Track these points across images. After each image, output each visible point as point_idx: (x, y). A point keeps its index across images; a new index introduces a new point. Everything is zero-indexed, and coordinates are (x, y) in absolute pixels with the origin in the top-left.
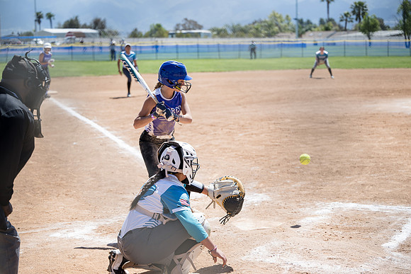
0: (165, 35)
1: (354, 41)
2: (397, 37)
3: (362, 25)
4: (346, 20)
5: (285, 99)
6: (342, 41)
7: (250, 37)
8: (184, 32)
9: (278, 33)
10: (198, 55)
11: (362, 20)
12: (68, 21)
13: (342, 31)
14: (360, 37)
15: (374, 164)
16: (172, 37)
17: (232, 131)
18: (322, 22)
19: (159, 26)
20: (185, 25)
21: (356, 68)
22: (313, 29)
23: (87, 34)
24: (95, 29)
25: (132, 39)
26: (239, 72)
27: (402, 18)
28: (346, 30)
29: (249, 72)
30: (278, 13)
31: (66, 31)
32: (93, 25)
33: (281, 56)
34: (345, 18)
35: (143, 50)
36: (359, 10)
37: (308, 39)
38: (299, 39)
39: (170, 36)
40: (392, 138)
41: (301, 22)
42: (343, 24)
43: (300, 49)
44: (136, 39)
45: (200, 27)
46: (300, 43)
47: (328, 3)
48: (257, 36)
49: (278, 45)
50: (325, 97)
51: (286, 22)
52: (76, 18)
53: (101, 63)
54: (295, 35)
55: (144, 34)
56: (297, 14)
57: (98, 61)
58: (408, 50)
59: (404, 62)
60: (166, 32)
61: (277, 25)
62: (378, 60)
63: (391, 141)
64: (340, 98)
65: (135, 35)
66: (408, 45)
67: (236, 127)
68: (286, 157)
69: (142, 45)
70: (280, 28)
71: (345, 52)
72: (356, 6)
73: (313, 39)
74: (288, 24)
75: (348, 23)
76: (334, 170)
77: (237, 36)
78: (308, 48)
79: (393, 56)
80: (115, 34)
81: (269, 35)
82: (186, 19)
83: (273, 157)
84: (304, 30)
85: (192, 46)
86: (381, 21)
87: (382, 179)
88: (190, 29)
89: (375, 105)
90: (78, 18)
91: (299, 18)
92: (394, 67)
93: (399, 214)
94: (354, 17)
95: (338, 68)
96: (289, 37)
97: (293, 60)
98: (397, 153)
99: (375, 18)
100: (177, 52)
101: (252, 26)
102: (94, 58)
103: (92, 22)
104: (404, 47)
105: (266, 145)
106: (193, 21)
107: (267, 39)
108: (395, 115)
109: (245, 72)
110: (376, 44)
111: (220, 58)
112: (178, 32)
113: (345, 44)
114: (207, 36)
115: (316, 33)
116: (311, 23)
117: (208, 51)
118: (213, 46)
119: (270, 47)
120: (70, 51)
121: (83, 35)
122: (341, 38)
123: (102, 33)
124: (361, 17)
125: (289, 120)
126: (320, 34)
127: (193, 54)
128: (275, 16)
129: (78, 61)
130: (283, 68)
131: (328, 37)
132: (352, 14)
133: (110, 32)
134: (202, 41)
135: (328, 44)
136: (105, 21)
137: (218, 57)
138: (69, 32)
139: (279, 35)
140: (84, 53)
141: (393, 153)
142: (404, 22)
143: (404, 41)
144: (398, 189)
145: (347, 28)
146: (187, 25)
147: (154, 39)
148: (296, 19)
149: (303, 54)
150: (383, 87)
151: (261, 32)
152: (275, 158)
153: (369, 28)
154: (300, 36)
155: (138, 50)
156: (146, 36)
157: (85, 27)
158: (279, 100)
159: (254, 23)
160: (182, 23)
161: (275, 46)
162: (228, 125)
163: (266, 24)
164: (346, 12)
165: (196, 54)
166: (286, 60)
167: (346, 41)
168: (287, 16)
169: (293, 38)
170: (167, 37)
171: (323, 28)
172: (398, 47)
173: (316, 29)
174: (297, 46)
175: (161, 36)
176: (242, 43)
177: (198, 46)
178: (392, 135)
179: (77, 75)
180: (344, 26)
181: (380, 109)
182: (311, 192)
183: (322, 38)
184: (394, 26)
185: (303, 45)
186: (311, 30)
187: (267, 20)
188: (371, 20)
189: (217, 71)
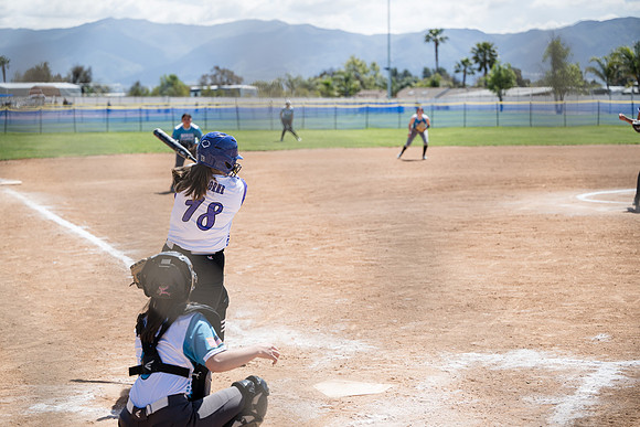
0: (185, 92)
1: (478, 103)
2: (543, 97)
3: (489, 79)
4: (465, 71)
5: (379, 193)
6: (461, 103)
7: (317, 96)
8: (214, 87)
9: (359, 90)
10: (239, 124)
11: (490, 72)
12: (32, 70)
13: (459, 87)
14: (486, 97)
15: (524, 294)
16: (196, 95)
17: (300, 242)
18: (426, 73)
19: (174, 78)
20: (215, 76)
21: (484, 145)
22: (413, 84)
23: (63, 89)
24: (74, 82)
25: (132, 99)
26: (305, 151)
27: (549, 67)
28: (464, 86)
29: (320, 150)
30: (360, 57)
31: (30, 85)
32: (72, 77)
33: (367, 126)
34: (463, 68)
35: (150, 115)
36: (485, 55)
37: (407, 99)
38: (392, 101)
39: (193, 94)
40: (547, 253)
41: (394, 73)
42: (460, 76)
43: (397, 115)
44: (138, 99)
45: (239, 81)
46: (396, 105)
47: (437, 44)
48: (328, 95)
49: (361, 110)
50: (440, 189)
51: (372, 72)
52: (45, 64)
53: (86, 136)
54: (386, 93)
55: (151, 89)
56: (389, 61)
57: (81, 132)
58: (561, 117)
59: (556, 136)
60: (185, 87)
61: (358, 78)
62: (516, 132)
63: (547, 258)
64: (462, 192)
65: (136, 92)
66: (560, 110)
67: (308, 236)
68: (389, 282)
69: (149, 108)
70: (362, 83)
71: (465, 121)
72: (480, 50)
73: (414, 100)
74: (375, 76)
75: (467, 76)
76: (464, 303)
77: (297, 95)
78: (406, 113)
79: (537, 126)
80: (105, 90)
81: (346, 94)
82: (217, 68)
83: (368, 283)
84: (399, 85)
85: (226, 110)
86: (518, 72)
87: (538, 317)
88: (224, 84)
89: (519, 202)
90: (49, 66)
91: (392, 66)
92: (542, 145)
93: (569, 371)
94: (477, 66)
95: (457, 145)
96: (377, 97)
97: (385, 133)
98: (558, 277)
99: (509, 67)
100: (206, 119)
101: (319, 80)
102: (75, 127)
103: (71, 72)
104: (554, 112)
105: (356, 265)
106: (228, 71)
107: (343, 100)
108: (551, 218)
109: (314, 151)
110: (511, 108)
111: (272, 130)
112: (205, 88)
113: (465, 108)
114: (250, 94)
115: (418, 91)
116: (410, 75)
117: (254, 119)
118: (261, 110)
119: (347, 111)
120: (38, 118)
121: (58, 93)
122: (457, 99)
123: (86, 89)
124: (488, 66)
125: (389, 226)
126: (424, 92)
127: (229, 122)
128: (354, 64)
129: (50, 133)
130: (371, 145)
131: (438, 97)
132: (472, 61)
133: (98, 87)
134: (241, 102)
135: (438, 108)
136: (90, 70)
137: (269, 127)
138: (35, 88)
139: (362, 92)
140: (59, 121)
141: (552, 277)
142: (553, 72)
143: (554, 103)
144: (565, 332)
145: (467, 82)
146: (218, 77)
147: (167, 98)
148: (388, 69)
149: (400, 123)
150: (528, 175)
151: (332, 89)
152: (372, 285)
153: (500, 83)
154: (394, 94)
155: (144, 115)
156: (154, 94)
157: (58, 79)
158: (369, 194)
159: (321, 76)
160: (210, 73)
161: (355, 112)
162: (294, 233)
163: (343, 77)
164: (464, 58)
165: (236, 122)
166: (375, 132)
167: (467, 103)
168: (374, 65)
169: (383, 99)
170: (189, 96)
171: (429, 83)
172: (543, 112)
173: (418, 84)
174: (390, 110)
175: (178, 93)
176: (307, 106)
177: (237, 110)
178: (548, 248)
179: (50, 155)
180: (462, 79)
181: (525, 208)
182: (432, 336)
183: (428, 99)
184: (536, 80)
185: (400, 110)
186: (411, 86)
187: (343, 70)
188: (505, 70)
189: (270, 150)
